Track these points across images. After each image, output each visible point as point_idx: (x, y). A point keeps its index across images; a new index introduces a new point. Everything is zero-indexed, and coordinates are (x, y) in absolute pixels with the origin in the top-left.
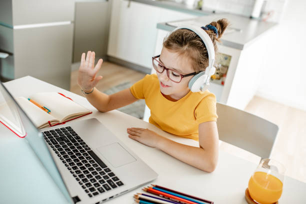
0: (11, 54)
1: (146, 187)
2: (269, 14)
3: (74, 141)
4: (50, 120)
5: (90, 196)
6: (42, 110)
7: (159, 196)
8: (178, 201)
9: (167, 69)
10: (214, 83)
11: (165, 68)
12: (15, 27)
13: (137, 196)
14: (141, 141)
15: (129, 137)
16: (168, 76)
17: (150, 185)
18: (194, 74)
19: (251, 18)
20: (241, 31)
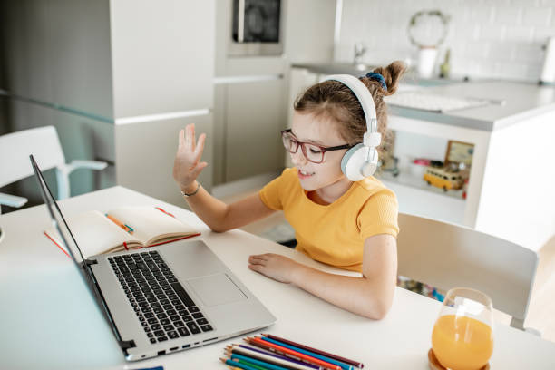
0: (111, 164)
1: (252, 336)
3: (155, 271)
4: (127, 241)
5: (153, 341)
6: (121, 229)
7: (268, 350)
8: (299, 359)
9: (302, 144)
10: (450, 195)
11: (298, 143)
12: (119, 122)
13: (230, 347)
14: (267, 274)
15: (250, 268)
16: (305, 155)
17: (259, 335)
19: (541, 83)
20: (504, 103)
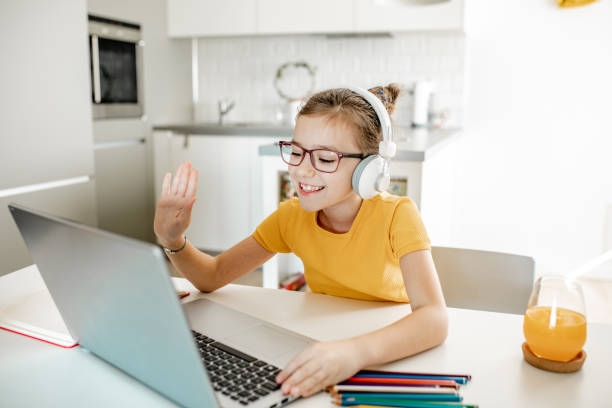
2: (442, 116)
5: (244, 403)
9: (311, 152)
11: (305, 151)
16: (314, 164)
18: (361, 157)
19: (414, 126)
